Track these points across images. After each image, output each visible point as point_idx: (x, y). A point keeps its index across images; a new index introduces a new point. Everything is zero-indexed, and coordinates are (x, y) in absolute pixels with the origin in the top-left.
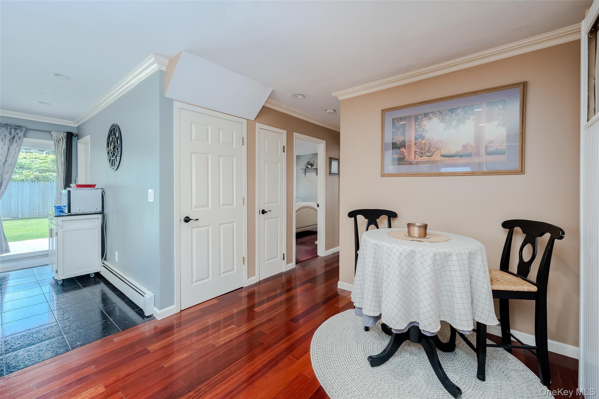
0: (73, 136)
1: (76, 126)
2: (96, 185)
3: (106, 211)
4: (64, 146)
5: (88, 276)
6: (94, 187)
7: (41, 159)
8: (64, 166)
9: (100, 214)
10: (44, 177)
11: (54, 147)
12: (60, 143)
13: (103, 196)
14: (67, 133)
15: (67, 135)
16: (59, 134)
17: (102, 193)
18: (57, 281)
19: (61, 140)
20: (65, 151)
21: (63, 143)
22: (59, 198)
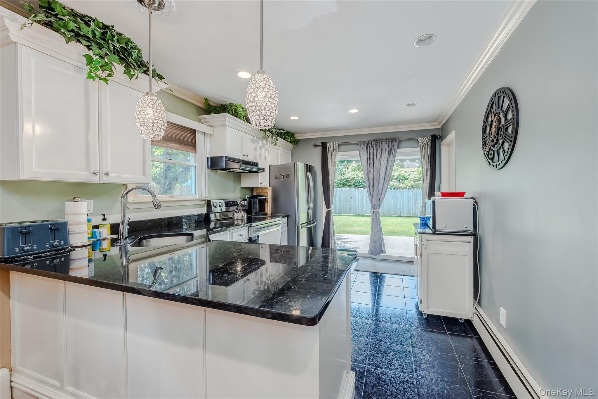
0: (437, 139)
1: (439, 127)
2: (465, 193)
3: (479, 232)
4: (429, 151)
5: (456, 320)
6: (463, 196)
7: (415, 172)
8: (428, 172)
9: (473, 237)
10: (416, 185)
11: (420, 153)
12: (425, 149)
13: (474, 209)
14: (431, 137)
15: (431, 138)
16: (424, 139)
17: (474, 205)
18: (421, 314)
19: (426, 145)
20: (430, 156)
21: (428, 148)
22: (424, 206)
